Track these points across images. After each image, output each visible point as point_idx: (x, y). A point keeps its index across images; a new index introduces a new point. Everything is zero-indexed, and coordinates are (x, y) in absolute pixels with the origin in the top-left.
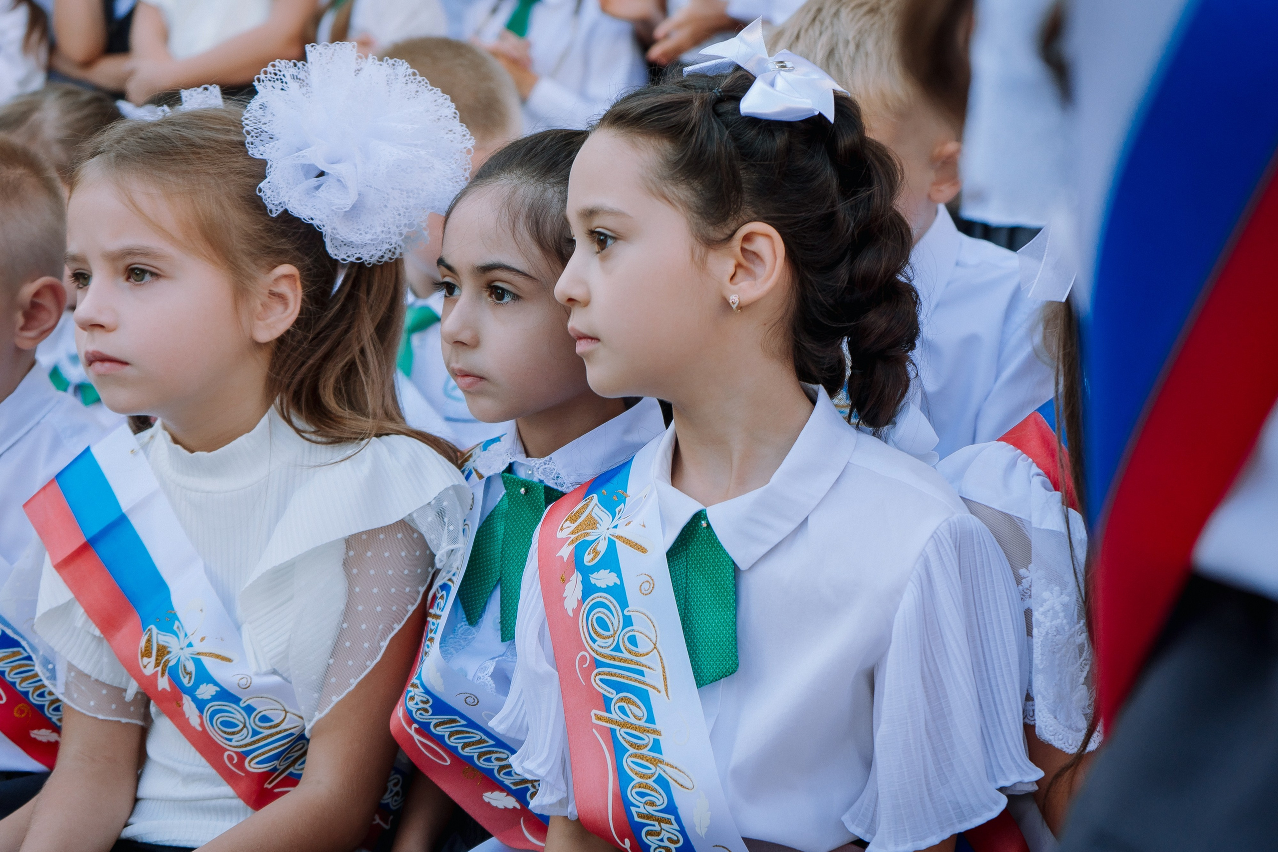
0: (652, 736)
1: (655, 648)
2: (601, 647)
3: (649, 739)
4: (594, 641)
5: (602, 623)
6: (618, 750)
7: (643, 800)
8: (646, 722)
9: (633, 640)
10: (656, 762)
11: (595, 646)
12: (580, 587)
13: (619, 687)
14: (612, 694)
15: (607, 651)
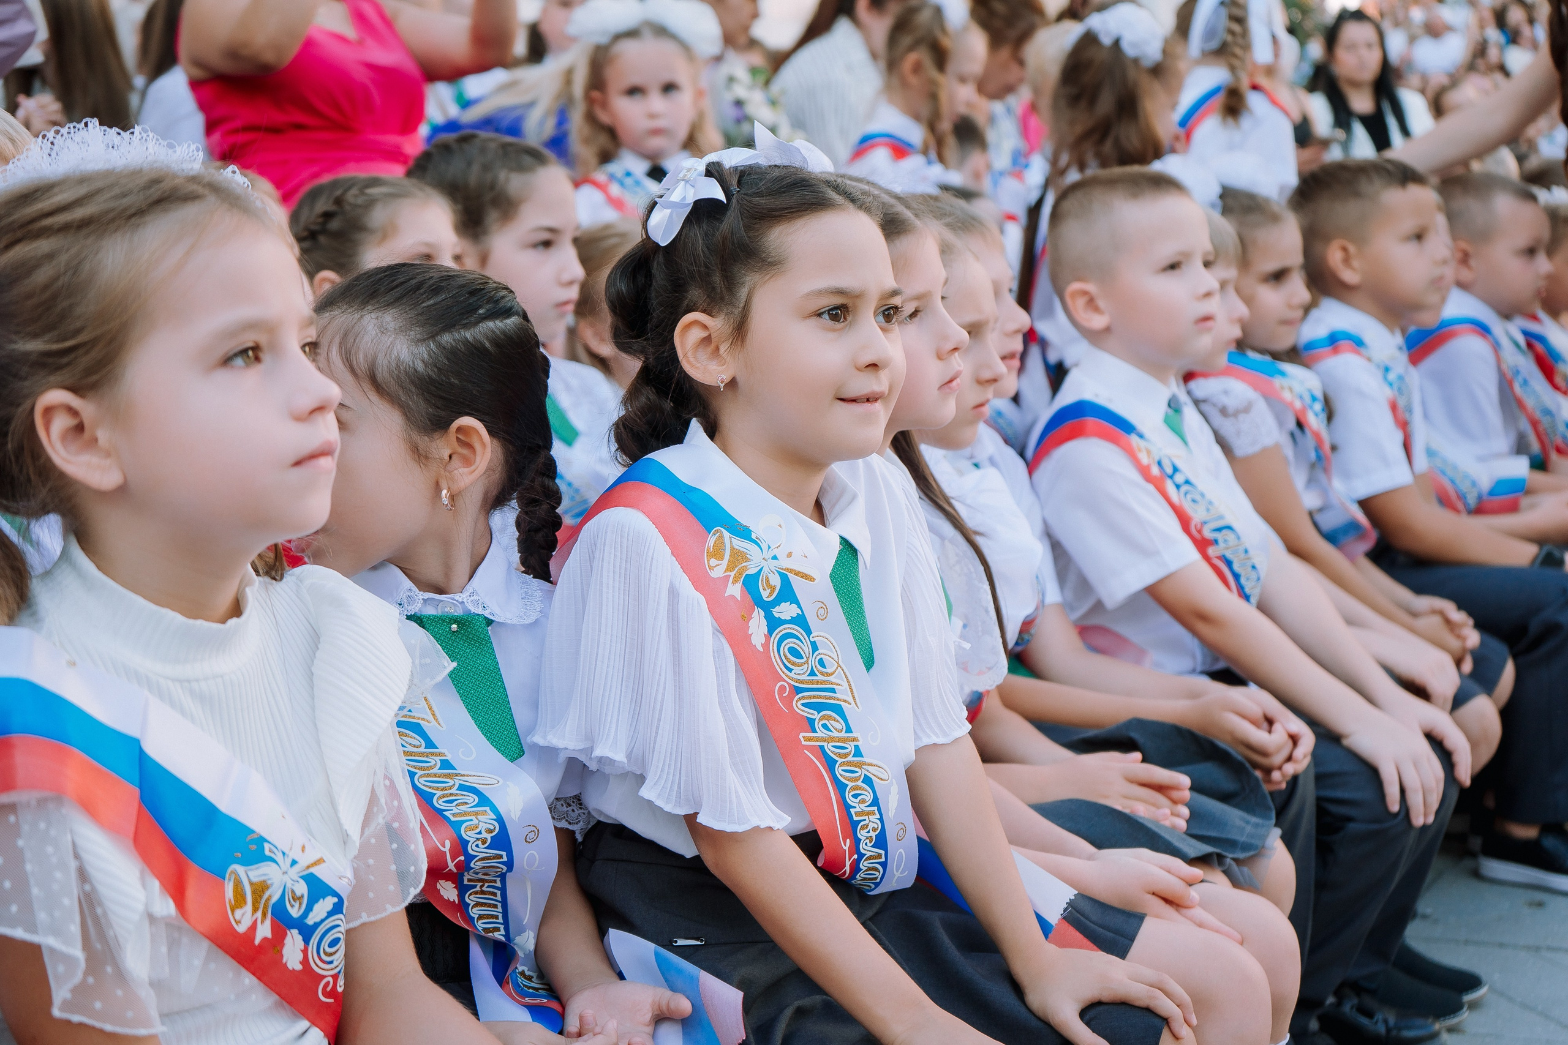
0: (853, 744)
1: (839, 666)
2: (798, 674)
3: (850, 746)
4: (790, 670)
5: (794, 652)
6: (830, 764)
7: (857, 800)
8: (846, 732)
9: (821, 663)
10: (860, 765)
11: (792, 675)
12: (764, 622)
13: (818, 707)
14: (814, 715)
15: (805, 677)
